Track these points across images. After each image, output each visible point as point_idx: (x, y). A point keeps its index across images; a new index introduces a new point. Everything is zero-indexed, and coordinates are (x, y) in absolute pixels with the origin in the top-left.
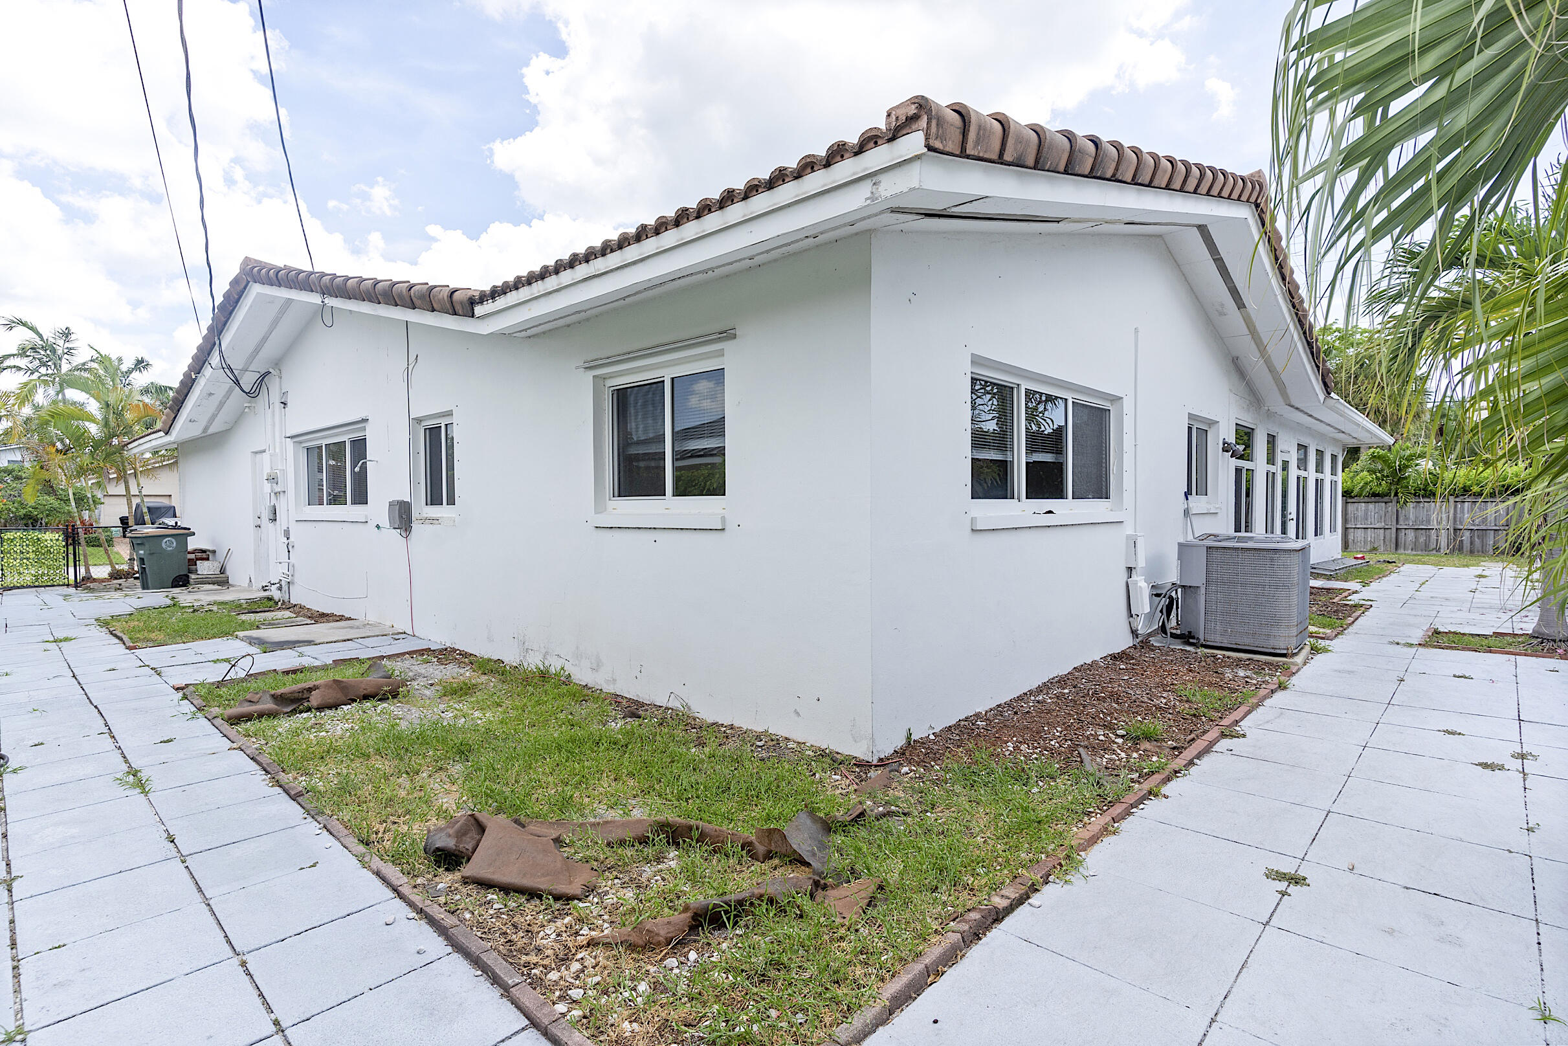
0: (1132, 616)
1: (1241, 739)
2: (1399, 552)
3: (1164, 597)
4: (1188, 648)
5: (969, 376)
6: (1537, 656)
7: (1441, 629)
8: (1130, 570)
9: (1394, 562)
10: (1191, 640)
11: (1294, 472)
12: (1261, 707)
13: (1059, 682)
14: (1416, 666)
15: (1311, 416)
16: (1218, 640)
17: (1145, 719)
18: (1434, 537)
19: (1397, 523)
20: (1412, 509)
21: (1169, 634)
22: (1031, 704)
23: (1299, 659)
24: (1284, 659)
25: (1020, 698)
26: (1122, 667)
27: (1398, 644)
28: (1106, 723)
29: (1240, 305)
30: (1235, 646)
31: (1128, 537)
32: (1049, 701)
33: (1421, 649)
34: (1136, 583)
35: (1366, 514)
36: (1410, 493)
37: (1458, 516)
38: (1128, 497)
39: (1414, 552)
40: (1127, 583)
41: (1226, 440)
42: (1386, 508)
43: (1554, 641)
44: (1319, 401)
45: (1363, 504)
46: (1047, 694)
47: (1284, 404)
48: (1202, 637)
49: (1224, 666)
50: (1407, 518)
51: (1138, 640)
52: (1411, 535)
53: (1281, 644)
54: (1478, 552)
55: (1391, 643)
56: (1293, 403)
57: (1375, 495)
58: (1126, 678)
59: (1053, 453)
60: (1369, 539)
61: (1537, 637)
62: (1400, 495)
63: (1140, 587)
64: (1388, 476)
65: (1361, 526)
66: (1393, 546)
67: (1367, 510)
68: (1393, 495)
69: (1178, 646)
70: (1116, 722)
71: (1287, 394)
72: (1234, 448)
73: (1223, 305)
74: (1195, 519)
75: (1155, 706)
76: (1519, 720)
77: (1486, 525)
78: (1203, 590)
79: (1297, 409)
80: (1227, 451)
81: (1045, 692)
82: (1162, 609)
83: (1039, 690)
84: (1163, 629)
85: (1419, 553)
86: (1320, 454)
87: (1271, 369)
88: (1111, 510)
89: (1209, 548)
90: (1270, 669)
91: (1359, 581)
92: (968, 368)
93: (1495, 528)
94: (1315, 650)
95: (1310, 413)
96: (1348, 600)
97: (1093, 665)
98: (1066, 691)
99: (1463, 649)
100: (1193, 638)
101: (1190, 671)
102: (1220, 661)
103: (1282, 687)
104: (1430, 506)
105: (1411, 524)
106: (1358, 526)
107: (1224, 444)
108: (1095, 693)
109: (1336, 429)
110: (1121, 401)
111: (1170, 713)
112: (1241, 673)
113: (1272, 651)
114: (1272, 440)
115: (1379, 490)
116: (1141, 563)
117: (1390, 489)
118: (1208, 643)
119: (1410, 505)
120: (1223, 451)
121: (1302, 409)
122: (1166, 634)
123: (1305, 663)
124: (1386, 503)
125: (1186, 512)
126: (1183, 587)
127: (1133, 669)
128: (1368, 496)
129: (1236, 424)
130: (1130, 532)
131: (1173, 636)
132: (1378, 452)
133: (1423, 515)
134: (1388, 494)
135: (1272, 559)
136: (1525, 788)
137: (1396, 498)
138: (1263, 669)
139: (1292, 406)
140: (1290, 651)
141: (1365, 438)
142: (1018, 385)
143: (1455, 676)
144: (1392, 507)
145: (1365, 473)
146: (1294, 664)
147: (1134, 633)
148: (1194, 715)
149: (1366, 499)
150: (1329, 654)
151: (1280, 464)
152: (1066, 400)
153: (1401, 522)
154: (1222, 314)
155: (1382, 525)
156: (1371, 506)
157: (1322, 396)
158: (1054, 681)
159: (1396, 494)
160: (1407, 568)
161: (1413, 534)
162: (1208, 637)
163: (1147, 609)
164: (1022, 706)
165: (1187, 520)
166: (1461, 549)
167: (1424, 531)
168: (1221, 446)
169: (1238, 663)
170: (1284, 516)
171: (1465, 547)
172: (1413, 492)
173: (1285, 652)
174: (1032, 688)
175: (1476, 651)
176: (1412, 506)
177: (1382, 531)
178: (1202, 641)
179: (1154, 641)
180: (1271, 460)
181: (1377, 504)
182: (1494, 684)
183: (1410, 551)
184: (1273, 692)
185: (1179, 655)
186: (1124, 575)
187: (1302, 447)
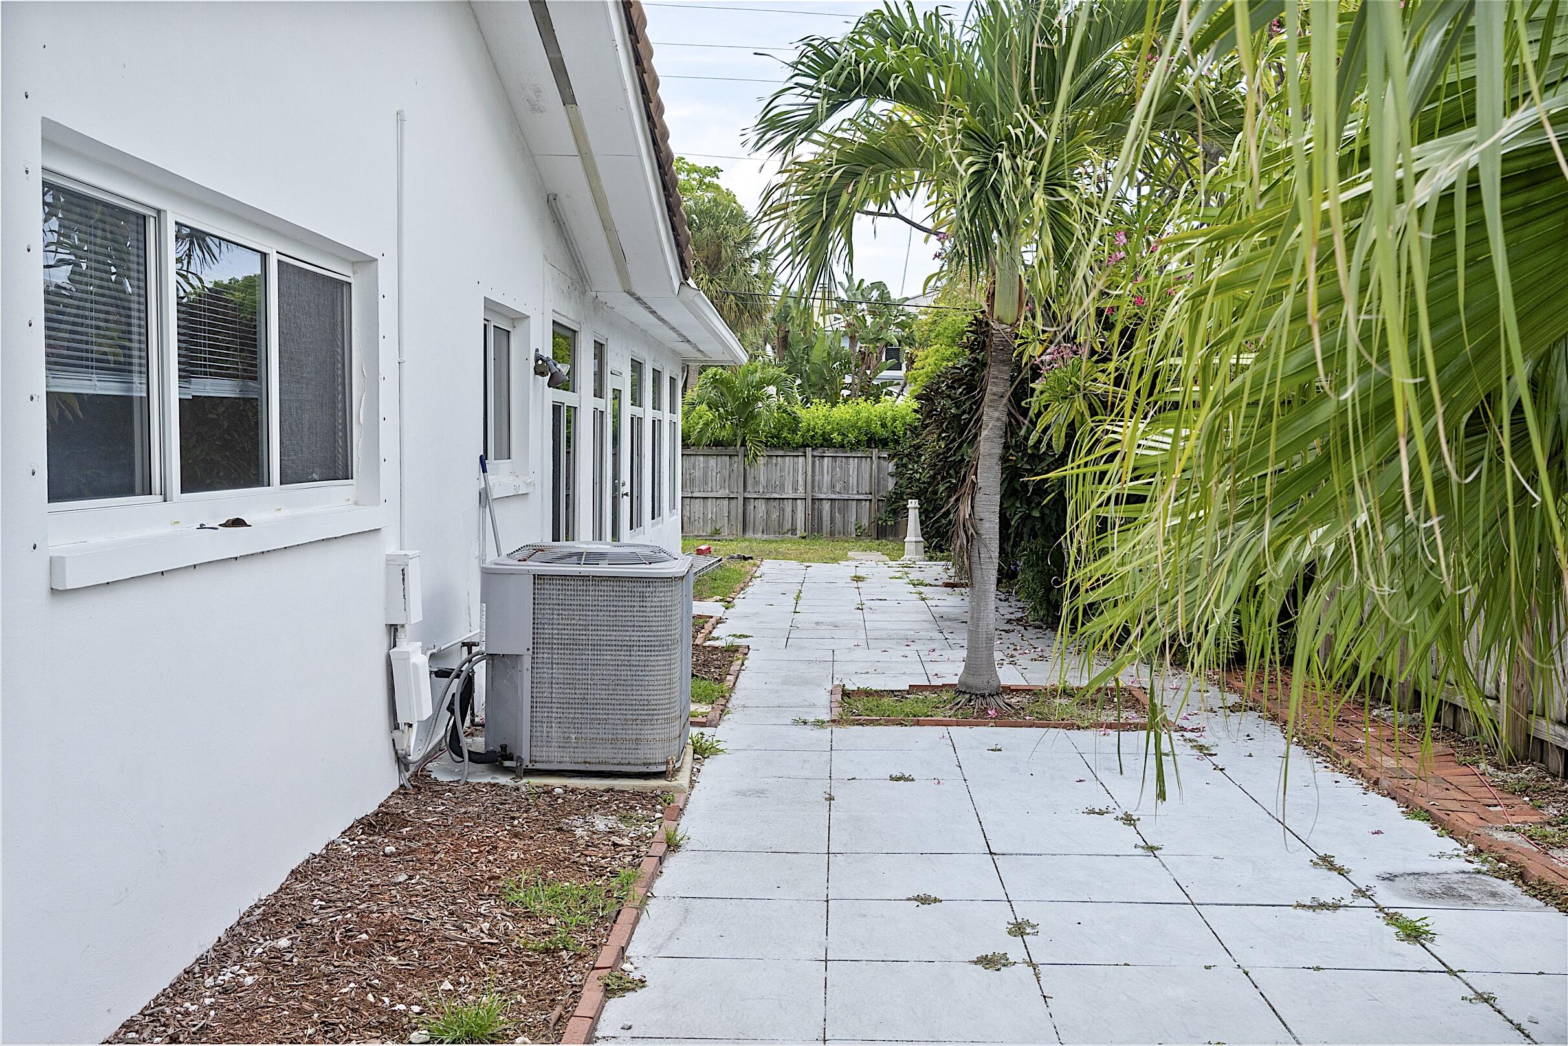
0: (396, 727)
1: (640, 991)
2: (747, 536)
3: (458, 676)
4: (503, 780)
5: (37, 177)
6: (971, 725)
7: (850, 687)
8: (393, 630)
9: (751, 558)
10: (507, 763)
11: (628, 410)
12: (651, 902)
13: (264, 918)
14: (843, 765)
15: (653, 312)
16: (554, 757)
17: (459, 983)
18: (789, 510)
19: (745, 490)
20: (762, 467)
21: (466, 755)
22: (208, 1001)
23: (683, 779)
24: (661, 783)
25: (179, 989)
26: (388, 850)
27: (805, 723)
28: (384, 1019)
29: (568, 98)
30: (582, 767)
31: (390, 560)
32: (249, 980)
33: (838, 731)
34: (406, 657)
35: (705, 475)
36: (761, 442)
37: (817, 478)
38: (388, 472)
39: (765, 536)
40: (389, 657)
41: (540, 353)
42: (731, 465)
43: (983, 696)
44: (673, 292)
45: (702, 458)
46: (241, 960)
47: (620, 289)
48: (526, 756)
49: (570, 813)
50: (756, 482)
51: (408, 775)
52: (761, 507)
53: (655, 754)
54: (839, 533)
55: (796, 722)
56: (635, 290)
57: (718, 443)
58: (402, 878)
59: (237, 377)
60: (710, 516)
61: (965, 693)
62: (749, 444)
63: (415, 665)
64: (732, 414)
65: (699, 495)
66: (740, 526)
67: (706, 467)
68: (739, 444)
69: (484, 777)
70: (402, 1007)
71: (627, 272)
72: (554, 369)
73: (540, 91)
74: (500, 510)
75: (471, 944)
76: (991, 853)
77: (848, 493)
78: (527, 662)
79: (638, 299)
80: (543, 374)
81: (235, 955)
82: (452, 703)
83: (221, 954)
84: (454, 743)
85: (771, 537)
86: (657, 374)
87: (608, 226)
88: (356, 503)
89: (538, 578)
90: (644, 807)
91: (719, 598)
92: (35, 158)
93: (857, 497)
94: (702, 752)
95: (654, 308)
96: (714, 639)
97: (330, 856)
98: (284, 943)
99: (888, 723)
100: (510, 758)
101: (516, 835)
102: (560, 801)
103: (673, 846)
104: (784, 462)
105: (761, 491)
106: (695, 495)
107: (537, 361)
108: (348, 935)
109: (680, 335)
110: (373, 265)
111: (502, 956)
112: (601, 824)
113: (644, 769)
114: (599, 348)
115: (725, 434)
116: (416, 615)
117: (735, 435)
118: (538, 766)
119: (761, 461)
120: (536, 373)
121: (645, 300)
122: (462, 756)
123: (692, 787)
124: (730, 456)
125: (484, 498)
126: (491, 658)
127: (412, 851)
128: (709, 445)
129: (554, 321)
130: (392, 549)
131: (475, 758)
132: (721, 374)
133: (776, 476)
134: (731, 443)
135: (643, 596)
136: (1045, 997)
137: (743, 448)
138: (633, 808)
139: (632, 294)
140: (671, 766)
141: (714, 352)
142: (159, 211)
143: (892, 779)
144: (738, 464)
145: (704, 407)
146: (678, 789)
147: (401, 761)
148: (547, 951)
149: (706, 451)
150: (720, 756)
151: (610, 395)
152: (264, 256)
153: (749, 488)
154: (535, 108)
155: (724, 492)
156: (712, 461)
157: (676, 284)
158: (254, 919)
159: (743, 444)
160: (768, 566)
161: (763, 507)
162: (538, 753)
163: (427, 711)
164: (187, 1013)
165: (484, 512)
166: (820, 530)
167: (776, 503)
168: (533, 364)
169: (592, 801)
170: (615, 488)
171: (824, 527)
172: (764, 440)
173: (663, 768)
174: (203, 951)
175: (901, 724)
176: (762, 463)
177: (726, 502)
178: (526, 762)
179: (442, 772)
180: (599, 393)
181: (719, 458)
182: (941, 786)
183: (760, 534)
184: (661, 860)
185: (488, 799)
186: (383, 639)
187: (637, 366)
